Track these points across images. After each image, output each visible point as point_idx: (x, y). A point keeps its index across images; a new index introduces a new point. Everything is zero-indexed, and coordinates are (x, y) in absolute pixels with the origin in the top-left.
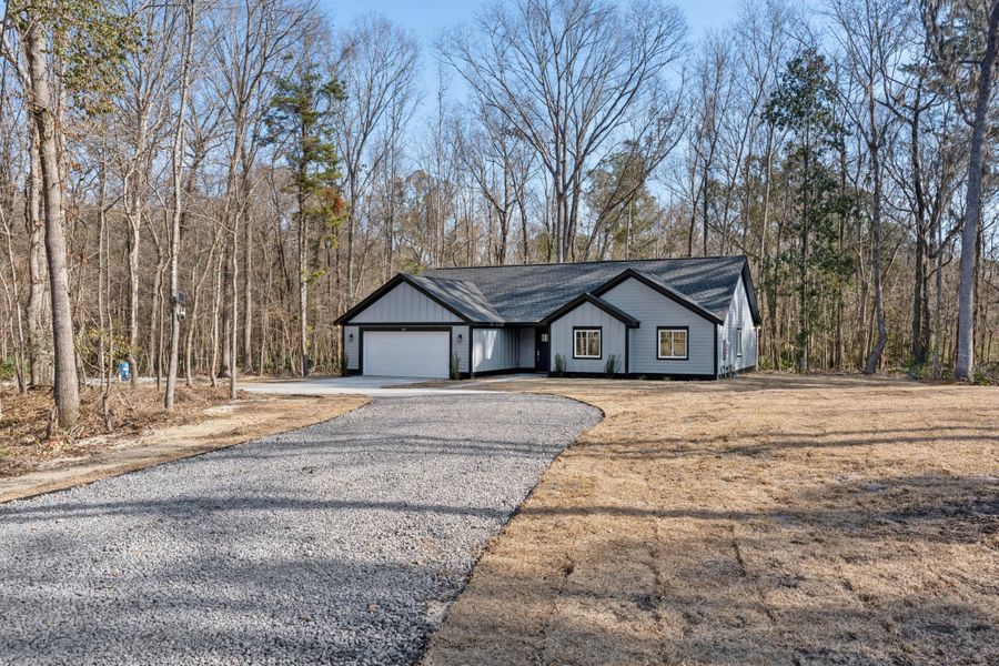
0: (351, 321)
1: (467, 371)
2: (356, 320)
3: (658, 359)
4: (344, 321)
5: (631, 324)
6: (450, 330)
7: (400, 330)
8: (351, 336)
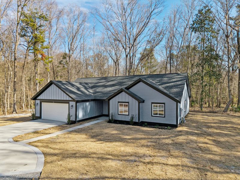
0: (37, 98)
1: (74, 120)
2: (39, 98)
3: (152, 116)
4: (35, 98)
5: (141, 101)
6: (69, 103)
7: (52, 102)
8: (38, 104)
